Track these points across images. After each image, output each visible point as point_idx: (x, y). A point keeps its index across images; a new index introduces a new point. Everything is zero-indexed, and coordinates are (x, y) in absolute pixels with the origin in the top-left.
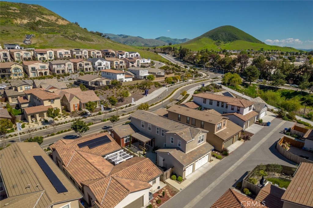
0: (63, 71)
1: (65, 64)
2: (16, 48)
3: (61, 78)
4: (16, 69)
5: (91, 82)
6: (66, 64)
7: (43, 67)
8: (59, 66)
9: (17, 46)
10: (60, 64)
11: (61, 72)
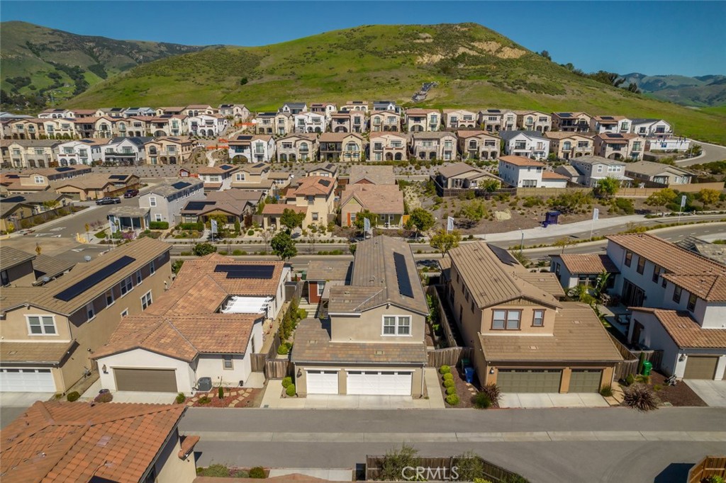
0: (433, 154)
1: (438, 140)
2: (389, 108)
3: (423, 168)
4: (351, 145)
5: (453, 180)
6: (442, 140)
7: (397, 144)
8: (427, 144)
9: (391, 105)
10: (429, 139)
11: (428, 155)
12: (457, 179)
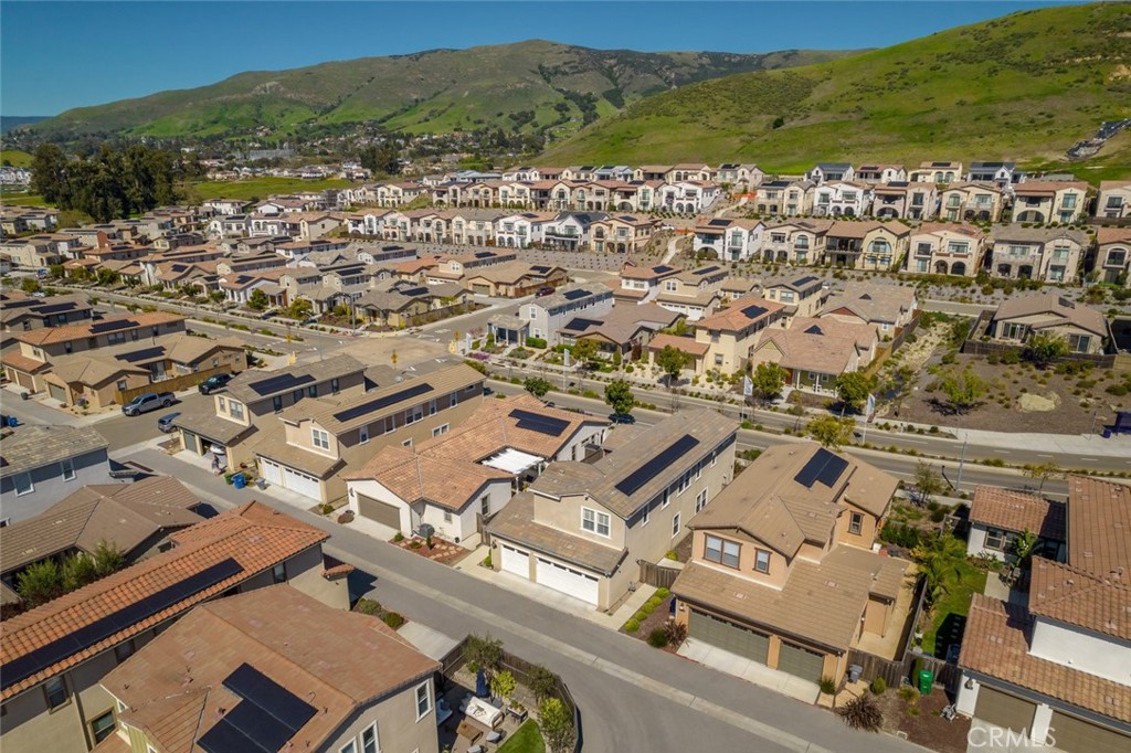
1: (1042, 245)
2: (998, 175)
3: (999, 293)
4: (878, 243)
5: (1007, 325)
6: (1050, 246)
7: (959, 247)
8: (1018, 250)
9: (1003, 170)
10: (1023, 243)
11: (1015, 271)
12: (1016, 324)
